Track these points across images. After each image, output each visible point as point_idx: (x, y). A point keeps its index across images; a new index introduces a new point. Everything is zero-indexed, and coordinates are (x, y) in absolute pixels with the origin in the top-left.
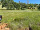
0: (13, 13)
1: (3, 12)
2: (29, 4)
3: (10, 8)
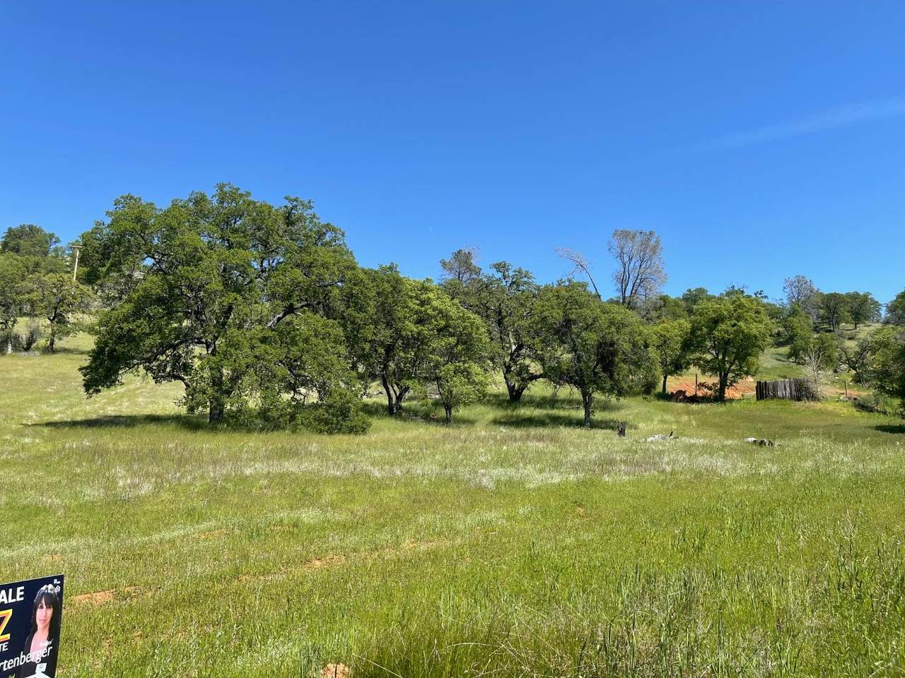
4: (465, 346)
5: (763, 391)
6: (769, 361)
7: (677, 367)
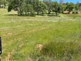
0: (32, 25)
1: (10, 22)
2: (65, 3)
3: (24, 13)
4: (45, 8)
5: (73, 13)
6: (74, 10)
7: (65, 10)
